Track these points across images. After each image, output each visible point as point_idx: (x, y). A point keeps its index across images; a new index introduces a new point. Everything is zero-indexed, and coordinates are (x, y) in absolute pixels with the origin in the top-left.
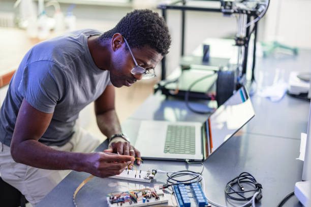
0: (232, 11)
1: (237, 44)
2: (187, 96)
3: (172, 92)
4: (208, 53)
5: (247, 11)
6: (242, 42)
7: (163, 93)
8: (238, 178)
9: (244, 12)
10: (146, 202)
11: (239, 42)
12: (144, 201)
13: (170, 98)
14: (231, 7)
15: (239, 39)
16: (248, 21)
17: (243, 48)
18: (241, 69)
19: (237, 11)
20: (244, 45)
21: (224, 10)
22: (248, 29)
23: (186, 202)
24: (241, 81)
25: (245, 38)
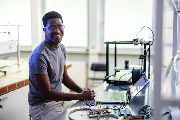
0: (138, 43)
1: (141, 58)
2: (119, 83)
3: (112, 81)
4: (128, 65)
5: (144, 43)
6: (143, 57)
7: (107, 83)
8: (143, 108)
9: (143, 44)
10: (104, 114)
11: (141, 57)
12: (103, 114)
13: (111, 85)
14: (137, 42)
15: (141, 56)
16: (145, 47)
17: (143, 60)
18: (143, 69)
19: (139, 43)
20: (144, 58)
21: (134, 43)
22: (145, 51)
23: (121, 113)
24: (143, 74)
25: (144, 55)
